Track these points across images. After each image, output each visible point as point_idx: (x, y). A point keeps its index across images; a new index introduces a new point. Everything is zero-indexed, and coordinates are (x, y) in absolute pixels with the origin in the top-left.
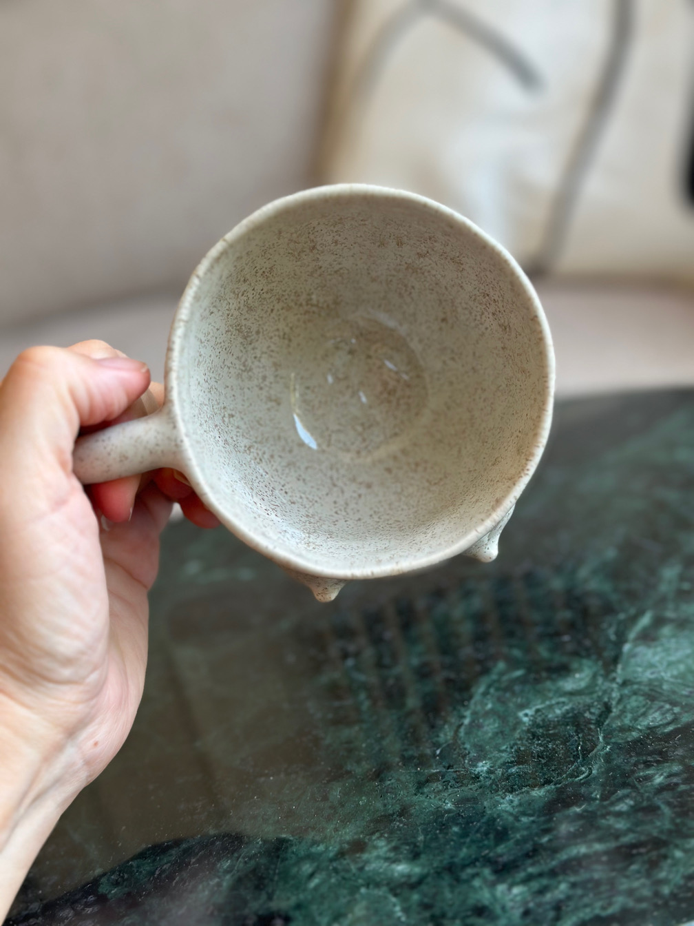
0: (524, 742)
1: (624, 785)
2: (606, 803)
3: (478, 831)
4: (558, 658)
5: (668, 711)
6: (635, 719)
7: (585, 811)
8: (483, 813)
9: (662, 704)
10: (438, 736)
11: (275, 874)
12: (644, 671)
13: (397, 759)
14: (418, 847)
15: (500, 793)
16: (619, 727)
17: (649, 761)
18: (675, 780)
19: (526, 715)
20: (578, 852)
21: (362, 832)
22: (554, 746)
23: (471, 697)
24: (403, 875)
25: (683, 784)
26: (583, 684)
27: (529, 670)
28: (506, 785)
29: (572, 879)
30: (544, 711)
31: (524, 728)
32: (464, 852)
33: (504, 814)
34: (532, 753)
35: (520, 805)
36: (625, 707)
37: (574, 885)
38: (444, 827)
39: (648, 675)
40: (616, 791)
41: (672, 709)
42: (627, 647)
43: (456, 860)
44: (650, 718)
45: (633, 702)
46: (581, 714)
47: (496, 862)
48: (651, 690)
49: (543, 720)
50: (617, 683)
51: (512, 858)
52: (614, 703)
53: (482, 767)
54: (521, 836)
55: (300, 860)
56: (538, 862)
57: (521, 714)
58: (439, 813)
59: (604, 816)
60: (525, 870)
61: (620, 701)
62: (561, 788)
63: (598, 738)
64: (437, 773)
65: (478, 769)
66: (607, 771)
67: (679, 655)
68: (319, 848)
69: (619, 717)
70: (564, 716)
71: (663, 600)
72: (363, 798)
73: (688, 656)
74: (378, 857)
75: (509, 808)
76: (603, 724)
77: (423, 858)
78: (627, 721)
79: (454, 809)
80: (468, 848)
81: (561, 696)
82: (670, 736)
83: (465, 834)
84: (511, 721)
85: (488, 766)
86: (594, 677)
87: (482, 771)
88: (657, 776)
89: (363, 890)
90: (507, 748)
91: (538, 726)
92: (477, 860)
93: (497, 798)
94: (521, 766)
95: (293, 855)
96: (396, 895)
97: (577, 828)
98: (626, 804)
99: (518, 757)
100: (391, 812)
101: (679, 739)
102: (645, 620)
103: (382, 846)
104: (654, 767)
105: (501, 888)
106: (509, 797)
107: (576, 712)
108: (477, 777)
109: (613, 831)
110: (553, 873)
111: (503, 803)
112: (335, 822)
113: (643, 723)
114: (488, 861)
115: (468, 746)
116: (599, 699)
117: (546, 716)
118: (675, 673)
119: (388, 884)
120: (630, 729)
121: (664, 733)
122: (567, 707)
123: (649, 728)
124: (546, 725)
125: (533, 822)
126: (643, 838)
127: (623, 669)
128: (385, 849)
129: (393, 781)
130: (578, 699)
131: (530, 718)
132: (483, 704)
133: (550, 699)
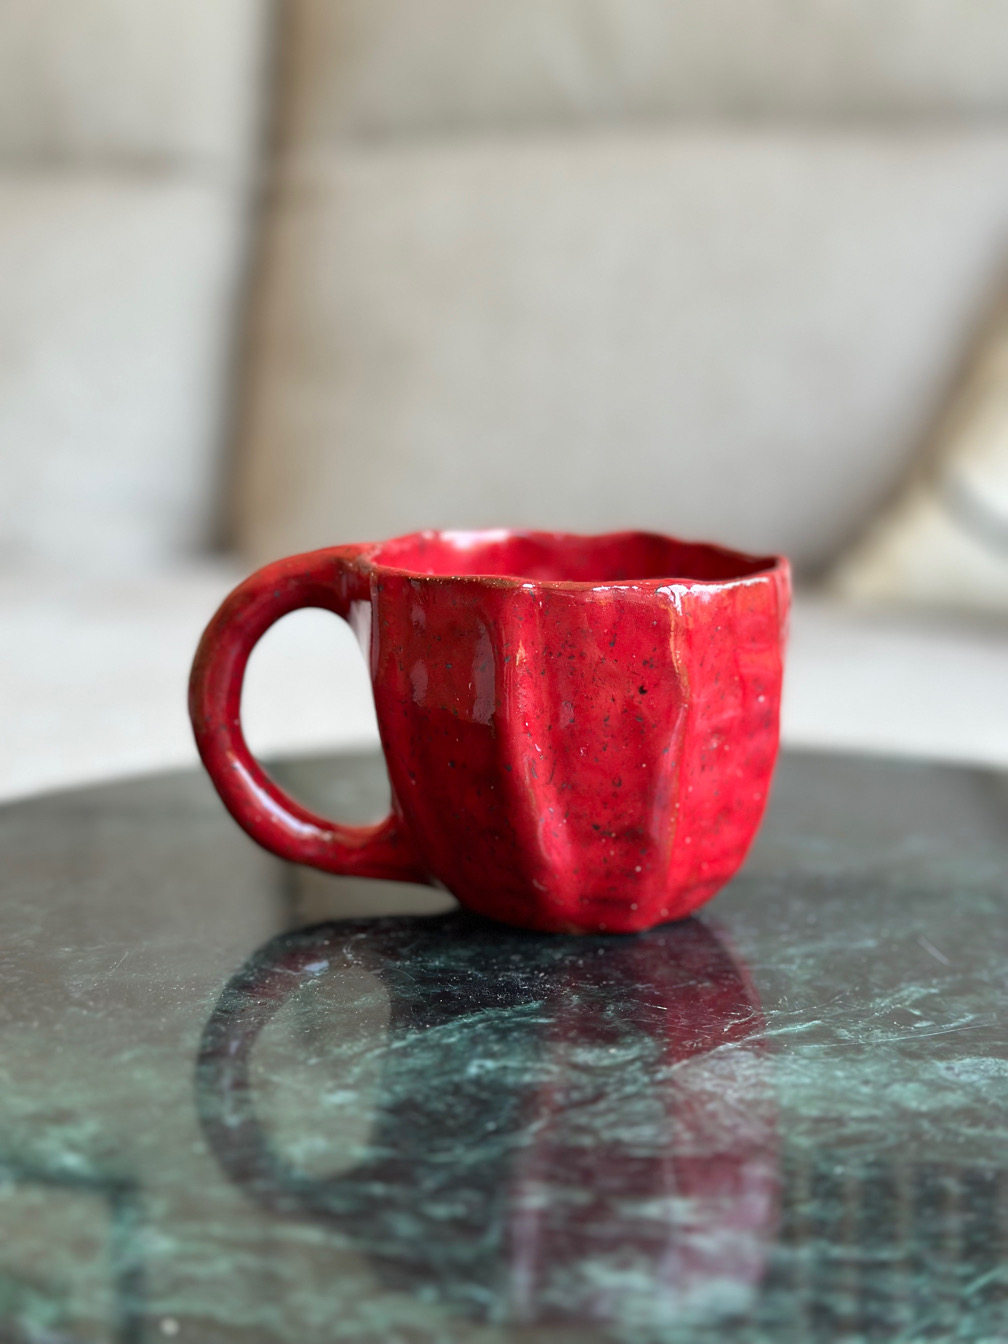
0: (433, 1093)
4: (618, 1024)
5: (673, 1132)
7: (386, 1195)
9: (677, 1123)
10: (339, 1046)
12: (710, 1079)
15: (315, 1132)
16: (579, 1124)
19: (481, 1067)
21: (90, 1105)
22: (462, 1112)
23: (443, 1023)
26: (606, 1062)
27: (561, 1020)
30: (510, 1071)
31: (456, 1078)
34: (424, 1108)
36: (621, 1107)
37: (240, 1270)
39: (709, 1085)
40: (460, 1190)
41: (680, 1133)
42: (729, 1046)
44: (636, 1131)
45: (642, 1106)
46: (550, 1092)
48: (686, 1102)
49: (493, 1080)
50: (652, 1078)
52: (614, 1096)
53: (340, 1098)
57: (476, 1062)
59: (400, 1210)
60: (208, 1226)
61: (628, 1098)
65: (331, 1098)
67: (783, 1079)
69: (596, 1113)
70: (528, 1086)
71: (858, 1016)
73: (795, 1086)
76: (562, 1113)
78: (598, 1123)
81: (558, 1063)
82: (629, 1160)
84: (455, 1064)
86: (632, 1061)
91: (477, 1084)
98: (451, 1209)
102: (799, 1028)
112: (79, 1082)
113: (625, 1134)
116: (601, 1086)
117: (505, 1077)
118: (750, 1095)
119: (28, 1168)
120: (590, 1132)
121: (627, 1154)
122: (545, 1078)
123: (616, 1141)
124: (489, 1086)
127: (686, 1067)
128: (86, 1132)
130: (574, 1076)
131: (482, 1072)
132: (450, 1034)
133: (539, 1059)
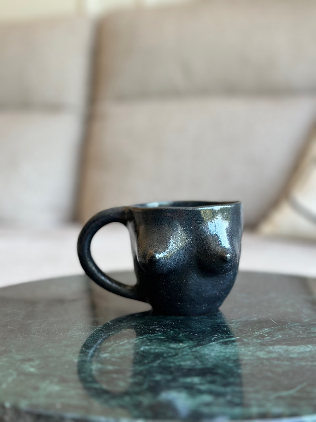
4: (183, 338)
5: (196, 363)
6: (180, 361)
9: (197, 360)
12: (207, 351)
16: (170, 361)
21: (37, 357)
27: (167, 338)
31: (138, 351)
36: (182, 357)
42: (213, 343)
44: (186, 363)
45: (188, 357)
46: (163, 354)
49: (147, 351)
50: (191, 350)
52: (180, 355)
55: (6, 357)
61: (184, 355)
67: (227, 351)
69: (175, 359)
73: (230, 352)
74: (30, 365)
85: (107, 356)
86: (186, 347)
87: (103, 356)
100: (55, 355)
102: (233, 339)
104: (161, 374)
105: (54, 385)
108: (99, 357)
112: (34, 352)
115: (110, 349)
116: (177, 352)
117: (151, 350)
119: (20, 371)
120: (173, 363)
121: (183, 368)
123: (180, 365)
128: (36, 363)
131: (144, 349)
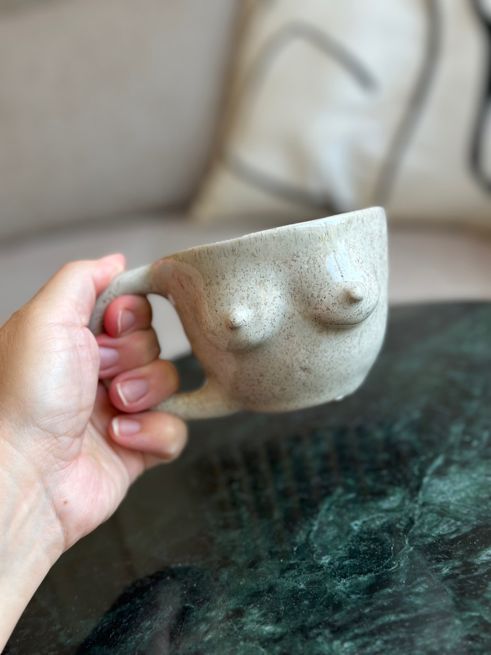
0: (354, 543)
1: (422, 575)
2: (408, 586)
3: (321, 604)
4: (379, 486)
5: (453, 524)
6: (430, 529)
7: (396, 591)
8: (325, 592)
9: (449, 519)
10: (295, 538)
11: (181, 631)
12: (437, 497)
13: (267, 554)
14: (280, 614)
15: (337, 578)
16: (419, 534)
17: (439, 558)
18: (456, 572)
19: (356, 525)
20: (390, 620)
21: (241, 604)
22: (375, 547)
23: (318, 512)
24: (269, 634)
25: (462, 574)
26: (395, 505)
27: (359, 494)
28: (341, 573)
29: (385, 638)
30: (369, 523)
31: (355, 534)
32: (311, 618)
33: (340, 593)
34: (360, 551)
35: (351, 586)
36: (424, 521)
37: (386, 642)
38: (298, 601)
39: (441, 499)
40: (416, 579)
41: (455, 523)
42: (426, 480)
43: (306, 623)
44: (441, 529)
45: (429, 518)
46: (393, 525)
47: (333, 626)
48: (442, 509)
49: (368, 529)
50: (419, 504)
51: (344, 622)
52: (416, 518)
53: (325, 560)
54: (351, 608)
55: (198, 622)
56: (362, 626)
57: (352, 524)
58: (294, 591)
59: (407, 595)
60: (353, 631)
61: (420, 517)
62: (379, 575)
63: (405, 542)
64: (294, 563)
65: (323, 562)
66: (411, 565)
67: (461, 486)
68: (212, 614)
69: (419, 527)
70: (382, 526)
71: (451, 448)
72: (243, 580)
73: (468, 487)
74: (252, 621)
75: (343, 589)
76: (408, 532)
77: (283, 622)
78: (425, 531)
79: (306, 588)
80: (314, 615)
81: (380, 512)
82: (453, 541)
83: (313, 605)
84: (346, 529)
85: (329, 559)
86: (403, 500)
87: (325, 563)
88: (444, 569)
89: (242, 643)
90: (342, 547)
91: (365, 533)
92: (320, 624)
93: (335, 581)
94: (352, 560)
95: (193, 618)
96: (264, 647)
97: (389, 603)
98: (423, 587)
99: (350, 553)
100: (262, 589)
101: (460, 544)
102: (439, 461)
103: (255, 613)
104: (442, 563)
105: (336, 643)
106: (343, 581)
107: (390, 523)
108: (322, 567)
109: (413, 606)
110: (372, 634)
111: (339, 585)
112: (223, 596)
113: (436, 532)
114: (328, 625)
115: (316, 545)
116: (406, 515)
117: (370, 526)
118: (458, 498)
119: (259, 639)
120: (427, 536)
121: (450, 539)
122: (384, 520)
123: (440, 535)
124: (370, 532)
125: (359, 598)
126: (434, 611)
127: (423, 495)
128: (257, 615)
129: (264, 568)
130: (391, 515)
131: (359, 527)
132: (327, 517)
133: (373, 514)
